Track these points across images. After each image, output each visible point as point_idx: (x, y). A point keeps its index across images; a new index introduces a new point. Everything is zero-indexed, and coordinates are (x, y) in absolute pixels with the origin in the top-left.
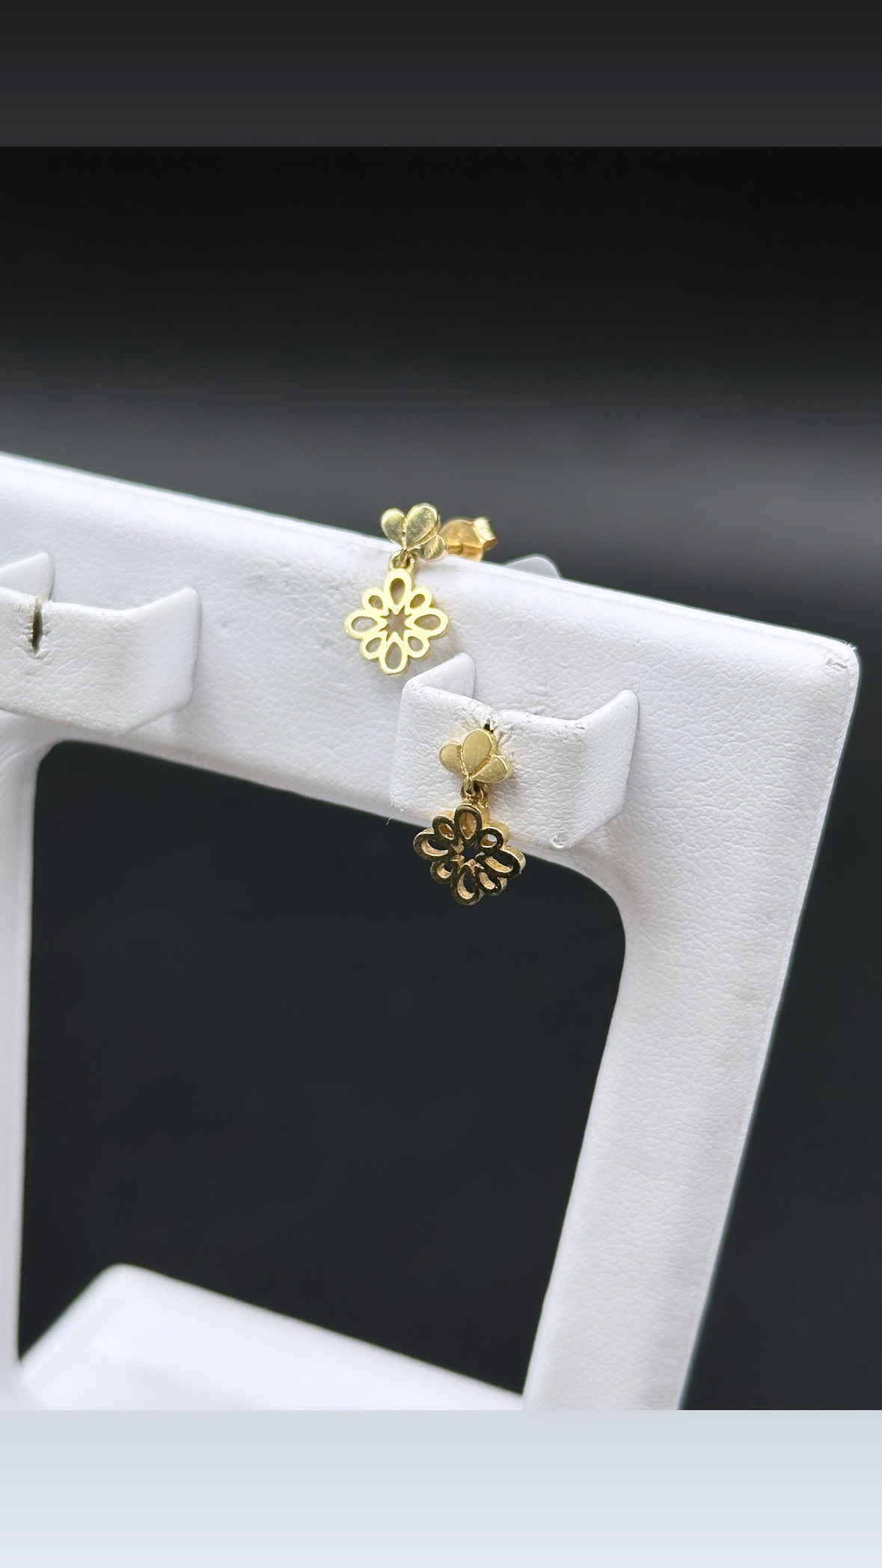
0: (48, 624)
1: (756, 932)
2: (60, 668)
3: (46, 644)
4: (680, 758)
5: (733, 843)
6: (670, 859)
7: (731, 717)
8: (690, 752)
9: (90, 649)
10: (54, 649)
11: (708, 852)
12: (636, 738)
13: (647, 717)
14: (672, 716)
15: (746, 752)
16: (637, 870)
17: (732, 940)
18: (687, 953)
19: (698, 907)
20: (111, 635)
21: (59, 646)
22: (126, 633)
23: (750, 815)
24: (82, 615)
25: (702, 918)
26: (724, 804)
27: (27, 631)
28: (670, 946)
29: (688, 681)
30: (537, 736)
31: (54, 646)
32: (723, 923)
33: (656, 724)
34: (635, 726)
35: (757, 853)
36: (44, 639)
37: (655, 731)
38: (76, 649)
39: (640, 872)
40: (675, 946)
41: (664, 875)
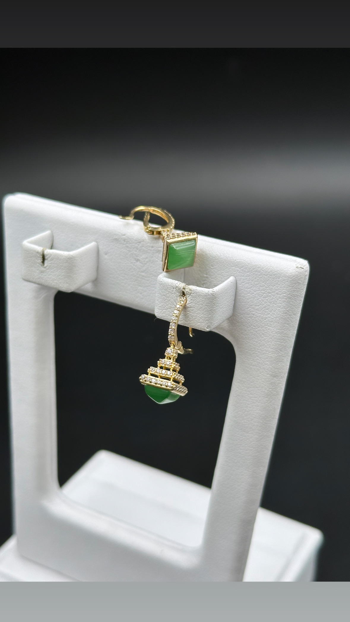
0: (47, 257)
1: (276, 355)
2: (52, 270)
3: (46, 263)
4: (250, 299)
5: (268, 326)
6: (248, 331)
7: (266, 285)
8: (253, 297)
9: (61, 265)
10: (49, 265)
11: (260, 329)
12: (236, 292)
13: (239, 285)
14: (247, 285)
15: (271, 297)
16: (237, 334)
17: (269, 358)
18: (255, 361)
19: (257, 347)
20: (67, 260)
22: (72, 259)
23: (273, 317)
24: (57, 254)
25: (259, 350)
26: (265, 313)
27: (41, 259)
28: (249, 359)
29: (251, 274)
30: (199, 294)
31: (50, 264)
32: (265, 352)
33: (242, 287)
34: (235, 288)
35: (275, 330)
36: (46, 261)
37: (242, 290)
38: (56, 265)
39: (239, 335)
40: (251, 359)
41: (246, 336)
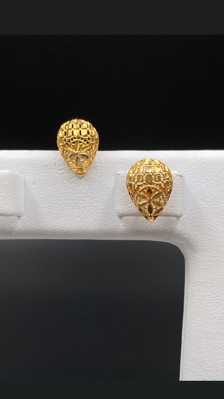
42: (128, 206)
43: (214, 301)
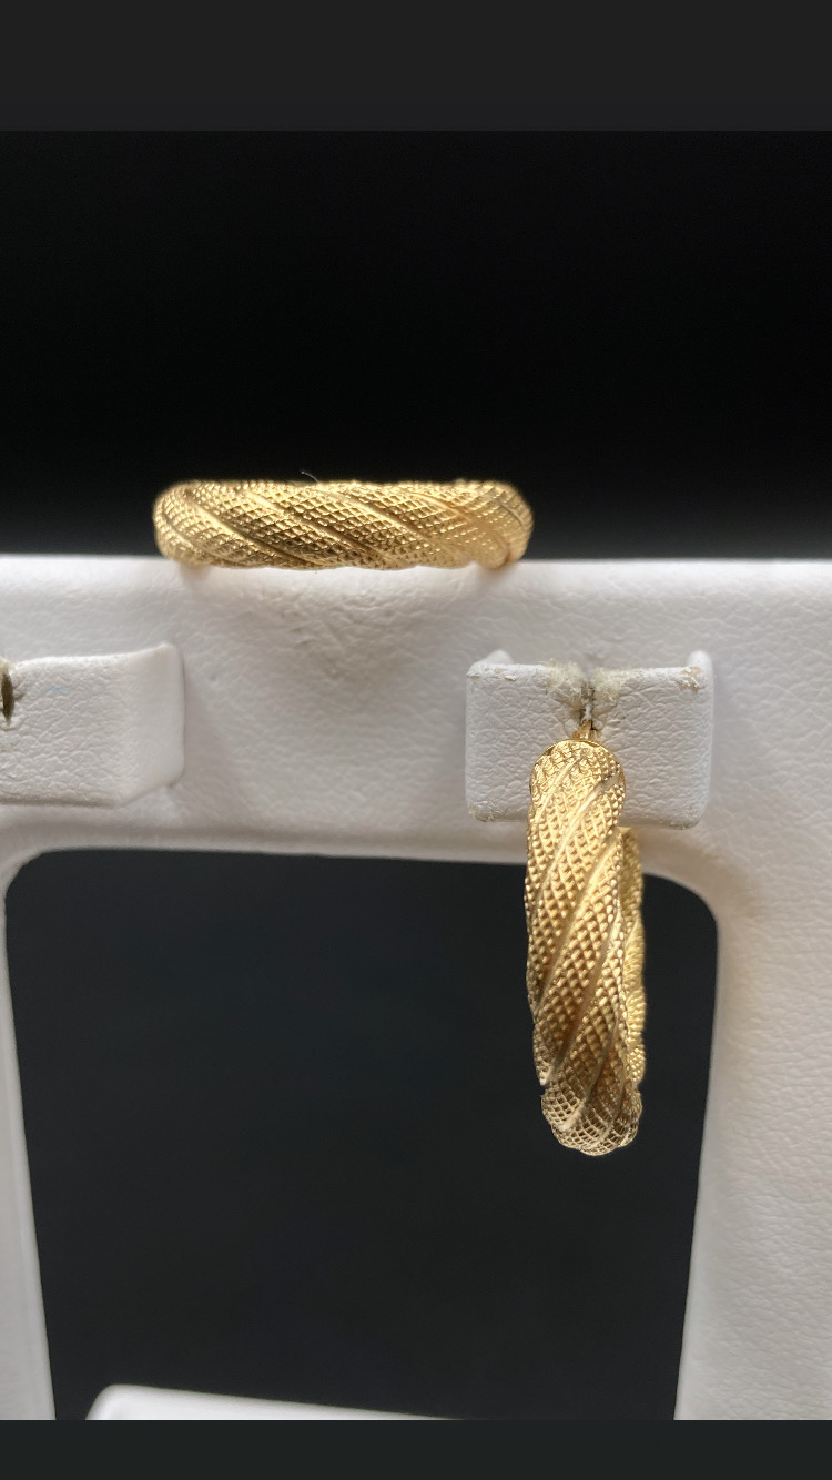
0: (20, 687)
3: (21, 710)
4: (771, 715)
6: (776, 832)
8: (783, 705)
10: (31, 714)
11: (819, 816)
18: (810, 936)
19: (815, 880)
20: (101, 684)
21: (37, 709)
22: (118, 680)
24: (61, 667)
28: (788, 932)
30: (650, 692)
31: (31, 710)
36: (18, 705)
38: (58, 709)
40: (795, 931)
42: (508, 790)
43: (807, 1079)
